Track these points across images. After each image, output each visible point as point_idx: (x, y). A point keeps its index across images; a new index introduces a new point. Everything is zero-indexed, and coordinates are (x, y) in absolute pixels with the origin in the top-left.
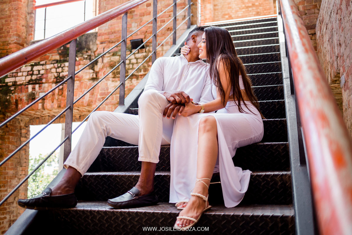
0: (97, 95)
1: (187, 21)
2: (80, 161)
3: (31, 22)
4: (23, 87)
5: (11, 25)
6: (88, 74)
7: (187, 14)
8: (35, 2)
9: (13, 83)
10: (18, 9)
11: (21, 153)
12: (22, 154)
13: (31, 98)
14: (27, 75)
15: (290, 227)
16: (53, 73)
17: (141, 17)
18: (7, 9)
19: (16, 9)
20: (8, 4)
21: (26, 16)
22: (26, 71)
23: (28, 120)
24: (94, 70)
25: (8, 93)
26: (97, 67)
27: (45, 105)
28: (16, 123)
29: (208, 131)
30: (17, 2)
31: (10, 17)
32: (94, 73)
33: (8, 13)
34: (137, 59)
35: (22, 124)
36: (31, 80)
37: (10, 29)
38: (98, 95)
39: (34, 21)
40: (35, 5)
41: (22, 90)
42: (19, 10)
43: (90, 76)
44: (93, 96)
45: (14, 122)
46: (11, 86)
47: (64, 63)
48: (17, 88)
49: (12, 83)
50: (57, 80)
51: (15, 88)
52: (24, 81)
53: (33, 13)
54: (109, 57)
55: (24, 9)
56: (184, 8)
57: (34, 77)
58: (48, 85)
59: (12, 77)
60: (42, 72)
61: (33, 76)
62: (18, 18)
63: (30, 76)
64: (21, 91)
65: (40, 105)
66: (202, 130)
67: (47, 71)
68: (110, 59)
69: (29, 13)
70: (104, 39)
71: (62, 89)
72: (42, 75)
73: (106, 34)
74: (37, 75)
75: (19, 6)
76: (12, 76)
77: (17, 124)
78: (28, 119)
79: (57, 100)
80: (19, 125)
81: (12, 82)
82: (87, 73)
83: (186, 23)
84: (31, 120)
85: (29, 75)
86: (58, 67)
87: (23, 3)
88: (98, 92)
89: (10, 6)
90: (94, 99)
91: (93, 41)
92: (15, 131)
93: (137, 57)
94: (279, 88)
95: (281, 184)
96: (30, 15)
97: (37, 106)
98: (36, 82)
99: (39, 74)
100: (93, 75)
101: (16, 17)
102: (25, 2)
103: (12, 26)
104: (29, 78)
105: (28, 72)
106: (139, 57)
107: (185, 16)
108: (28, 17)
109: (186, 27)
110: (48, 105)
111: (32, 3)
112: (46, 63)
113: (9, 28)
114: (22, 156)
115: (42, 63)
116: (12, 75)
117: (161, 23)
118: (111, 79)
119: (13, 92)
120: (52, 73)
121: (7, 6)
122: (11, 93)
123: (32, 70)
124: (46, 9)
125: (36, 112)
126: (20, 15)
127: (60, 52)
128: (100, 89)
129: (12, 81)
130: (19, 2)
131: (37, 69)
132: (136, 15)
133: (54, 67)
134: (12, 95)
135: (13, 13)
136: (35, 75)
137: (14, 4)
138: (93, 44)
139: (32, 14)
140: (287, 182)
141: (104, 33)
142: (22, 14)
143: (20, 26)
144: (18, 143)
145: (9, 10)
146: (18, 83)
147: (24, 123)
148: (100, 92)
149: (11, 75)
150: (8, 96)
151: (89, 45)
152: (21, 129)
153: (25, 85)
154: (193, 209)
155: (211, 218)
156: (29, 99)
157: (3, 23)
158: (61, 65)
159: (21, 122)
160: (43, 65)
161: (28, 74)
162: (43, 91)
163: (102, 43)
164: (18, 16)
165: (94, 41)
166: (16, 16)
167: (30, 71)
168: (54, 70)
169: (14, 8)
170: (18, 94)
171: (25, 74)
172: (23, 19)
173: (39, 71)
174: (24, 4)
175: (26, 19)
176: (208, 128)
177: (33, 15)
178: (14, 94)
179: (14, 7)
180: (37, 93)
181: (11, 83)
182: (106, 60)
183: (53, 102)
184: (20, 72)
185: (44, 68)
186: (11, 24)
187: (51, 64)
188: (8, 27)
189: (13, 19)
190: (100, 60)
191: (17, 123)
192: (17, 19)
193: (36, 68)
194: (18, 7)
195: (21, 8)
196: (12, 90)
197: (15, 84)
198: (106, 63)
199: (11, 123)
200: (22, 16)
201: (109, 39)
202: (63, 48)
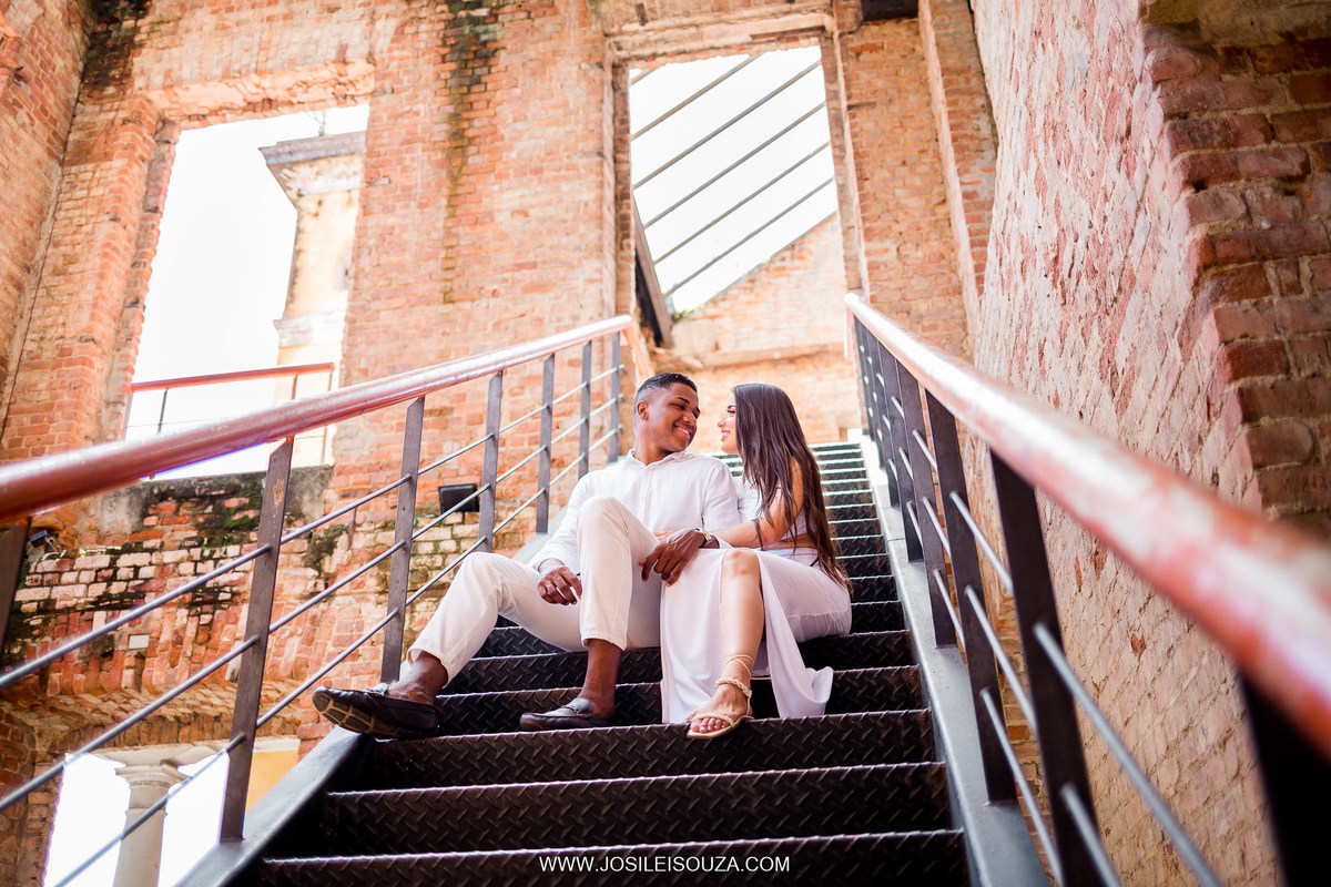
0: (326, 645)
1: (606, 441)
2: (446, 645)
3: (113, 428)
4: (75, 616)
5: (51, 432)
6: (299, 580)
7: (606, 424)
8: (133, 372)
9: (41, 603)
10: (80, 386)
11: (23, 844)
12: (25, 849)
13: (99, 651)
14: (92, 580)
15: (923, 735)
16: (185, 575)
17: (471, 428)
18: (42, 386)
19: (73, 386)
20: (49, 371)
21: (100, 411)
22: (91, 569)
23: (65, 734)
24: (319, 569)
25: (19, 636)
26: (331, 562)
27: (145, 673)
28: (22, 741)
29: (744, 572)
30: (80, 366)
31: (49, 407)
32: (319, 577)
33: (45, 397)
34: (458, 540)
35: (41, 748)
36: (106, 596)
37: (44, 443)
38: (330, 643)
39: (122, 427)
40: (131, 379)
41: (71, 627)
42: (82, 389)
43: (306, 585)
44: (312, 647)
45: (16, 738)
46: (31, 615)
47: (224, 548)
48: (53, 620)
49: (39, 605)
50: (195, 597)
51: (45, 622)
52: (79, 598)
53: (123, 404)
54: (370, 532)
55: (98, 390)
56: (600, 406)
57: (117, 588)
58: (164, 614)
59: (42, 586)
60: (146, 572)
61: (115, 584)
62: (78, 412)
63: (105, 584)
64: (67, 630)
65: (128, 675)
66: (730, 570)
67: (165, 568)
68: (375, 538)
69: (108, 403)
70: (355, 484)
71: (210, 624)
72: (147, 580)
73: (361, 469)
74: (128, 580)
75: (86, 379)
76: (39, 583)
77: (25, 744)
78: (66, 728)
79: (190, 658)
80: (30, 749)
81: (39, 601)
82: (296, 577)
83: (605, 449)
84: (73, 732)
85: (99, 580)
86: (203, 559)
87: (95, 371)
88: (330, 635)
89: (55, 378)
90: (314, 657)
91: (312, 491)
92: (16, 768)
93: (460, 536)
94: (878, 561)
95: (899, 690)
96: (111, 408)
97: (117, 678)
98: (122, 601)
99: (136, 577)
100: (315, 585)
101: (72, 410)
102: (102, 369)
103: (54, 437)
104: (99, 589)
105: (100, 570)
106: (465, 535)
107: (602, 428)
108: (105, 413)
109: (605, 458)
110: (156, 673)
111: (122, 374)
112: (162, 544)
113: (44, 440)
114: (24, 857)
115: (148, 544)
116: (42, 581)
117: (530, 444)
118: (373, 598)
119: (36, 632)
120: (181, 576)
121: (46, 377)
122: (31, 636)
123: (113, 565)
124: (166, 393)
125: (104, 701)
126: (85, 404)
127: (201, 520)
128: (336, 625)
129: (38, 597)
130: (86, 368)
131: (130, 564)
132: (459, 419)
133: (190, 559)
134: (34, 640)
135: (62, 395)
136: (121, 580)
137: (68, 371)
138: (312, 500)
139: (120, 406)
140: (911, 686)
141: (355, 468)
142: (88, 404)
143: (78, 437)
144: (17, 810)
145: (51, 387)
146: (59, 605)
147: (49, 744)
148: (335, 634)
149: (36, 581)
150: (16, 647)
151: (299, 504)
152: (34, 764)
153: (83, 612)
154: (725, 704)
155: (761, 731)
156: (91, 654)
157: (23, 424)
158: (213, 552)
159: (37, 738)
160: (151, 551)
161: (96, 577)
162: (143, 631)
163: (345, 496)
164: (76, 408)
165: (317, 492)
166: (69, 405)
167: (106, 569)
168: (187, 568)
169: (67, 384)
170: (54, 639)
171: (87, 577)
172: (91, 418)
173: (137, 569)
174: (98, 376)
175: (99, 418)
176: (742, 567)
177: (123, 410)
178: (38, 640)
179: (68, 380)
180: (120, 636)
181: (35, 604)
182: (361, 541)
183: (173, 666)
184: (72, 570)
185: (154, 562)
186: (51, 429)
187: (180, 548)
188: (39, 436)
189: (58, 414)
190: (342, 540)
191: (25, 740)
192: (74, 416)
193: (125, 560)
194: (82, 381)
195: (89, 384)
196: (34, 628)
197: (46, 608)
198: (360, 550)
199: (8, 739)
200: (88, 408)
201: (368, 483)
202: (213, 509)
